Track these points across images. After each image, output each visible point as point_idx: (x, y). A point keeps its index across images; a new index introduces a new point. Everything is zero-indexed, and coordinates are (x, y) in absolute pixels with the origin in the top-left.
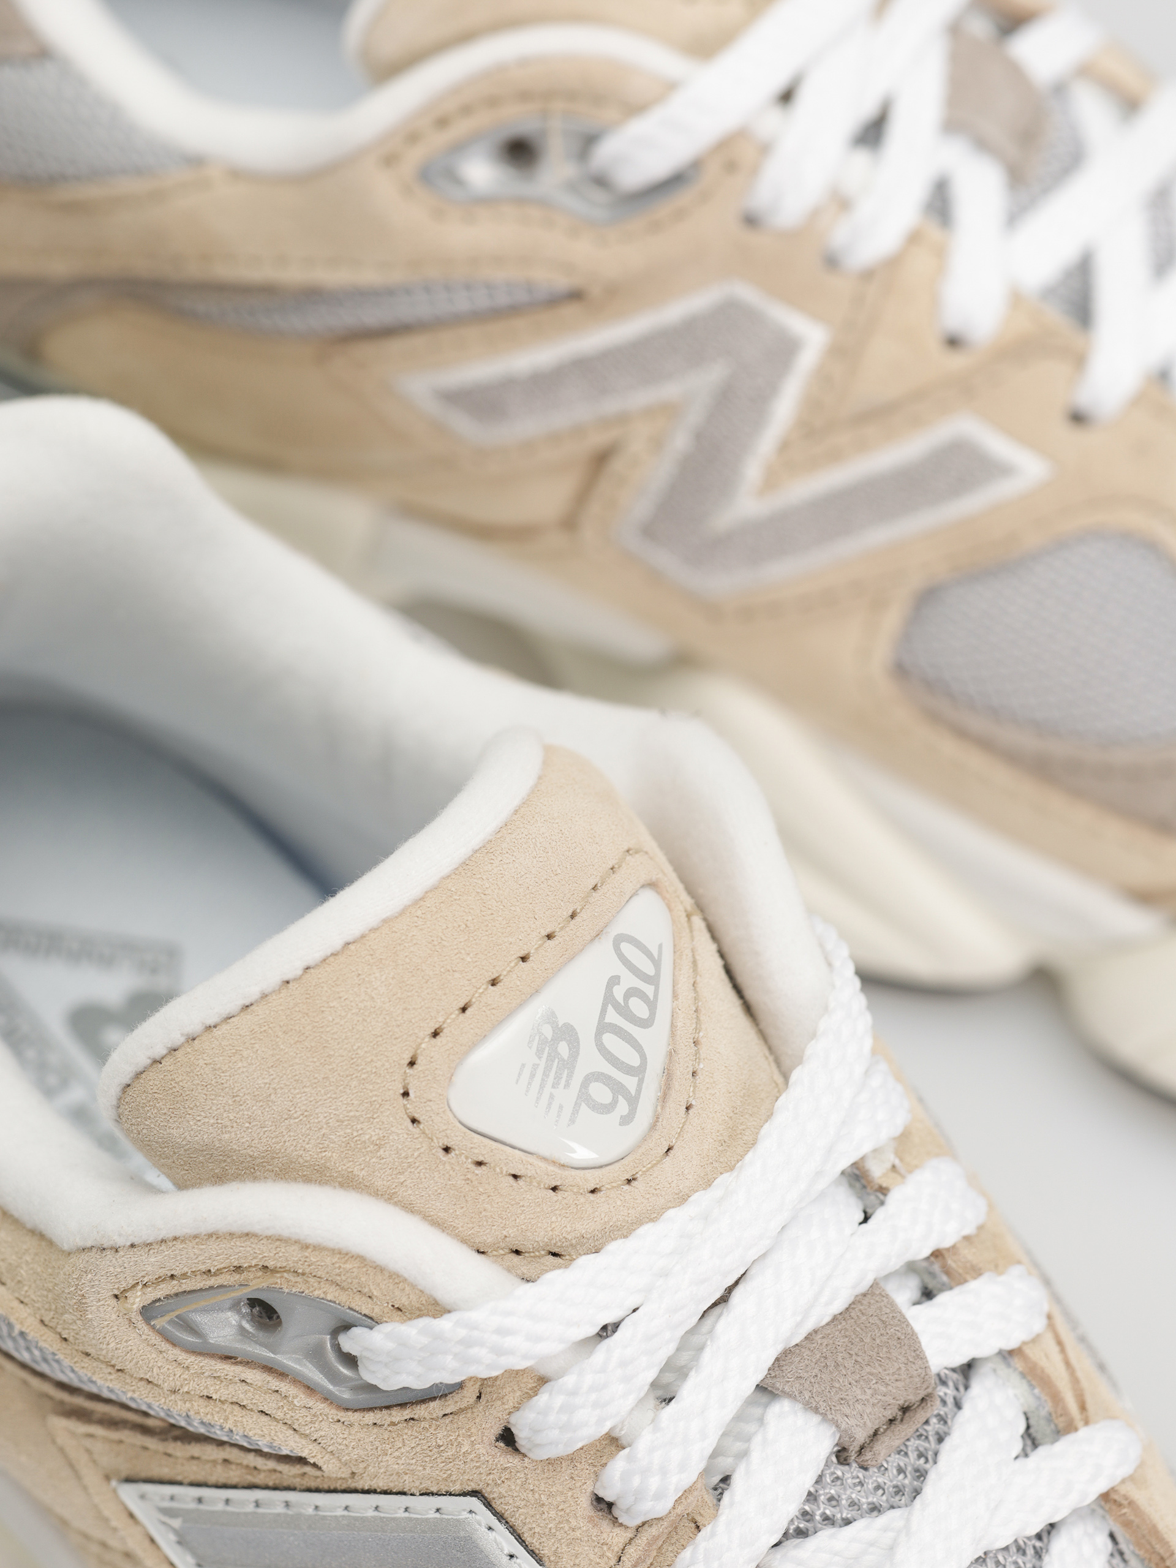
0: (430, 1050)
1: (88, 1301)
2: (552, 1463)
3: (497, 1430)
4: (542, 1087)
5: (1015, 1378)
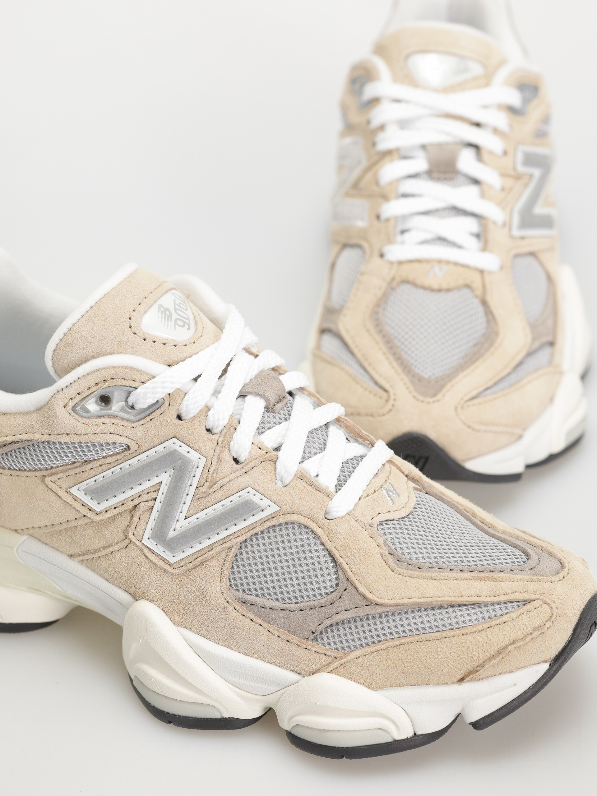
0: (134, 315)
1: (57, 410)
2: (193, 418)
3: (175, 415)
4: (165, 322)
5: (306, 397)
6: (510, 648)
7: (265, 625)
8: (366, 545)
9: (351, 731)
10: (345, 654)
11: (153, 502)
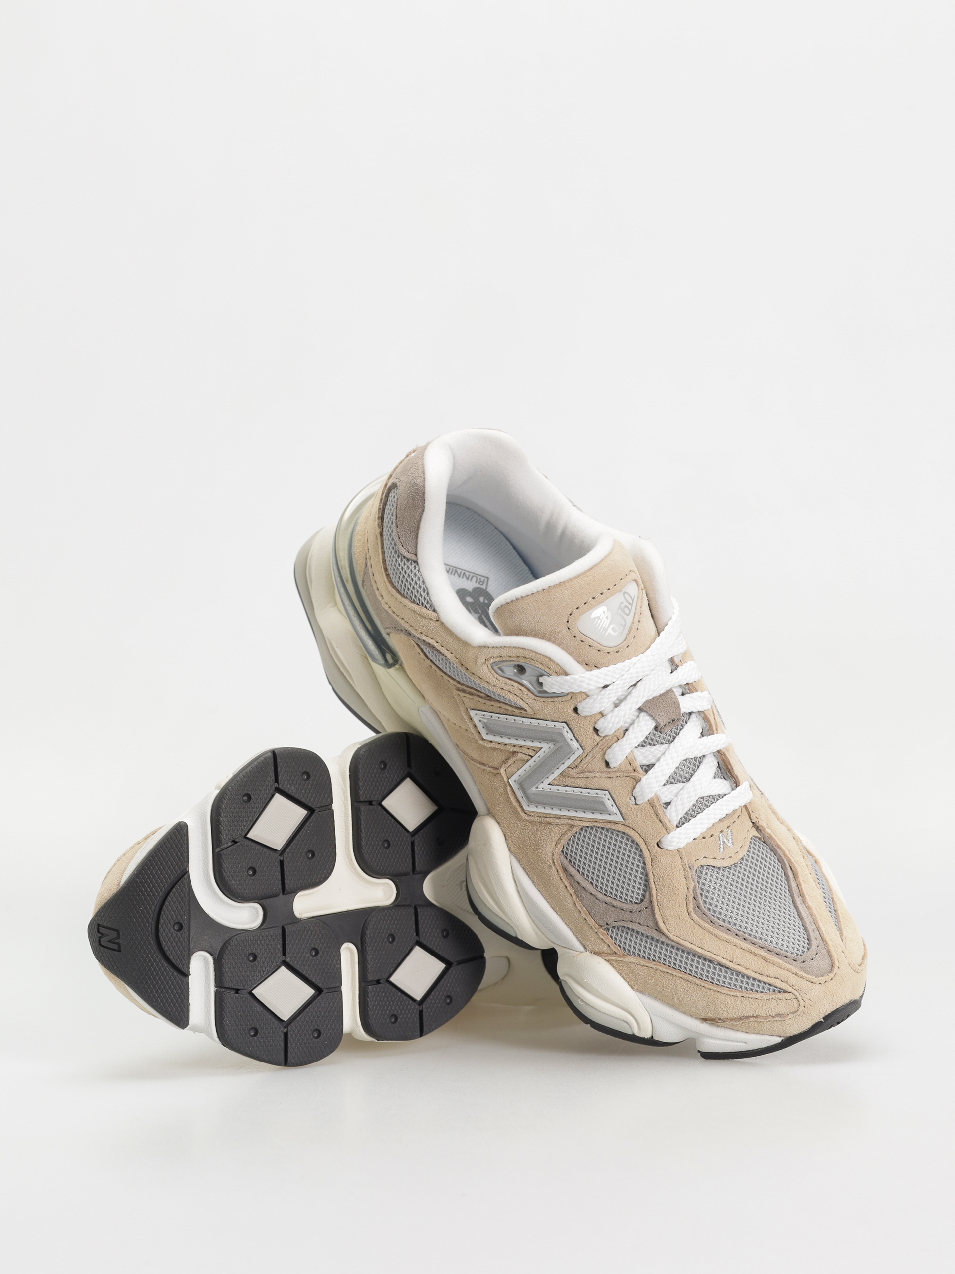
0: (575, 612)
1: (477, 660)
2: (585, 717)
3: (574, 707)
6: (751, 1019)
7: (574, 897)
8: (677, 883)
9: (603, 1013)
10: (624, 955)
11: (530, 758)
